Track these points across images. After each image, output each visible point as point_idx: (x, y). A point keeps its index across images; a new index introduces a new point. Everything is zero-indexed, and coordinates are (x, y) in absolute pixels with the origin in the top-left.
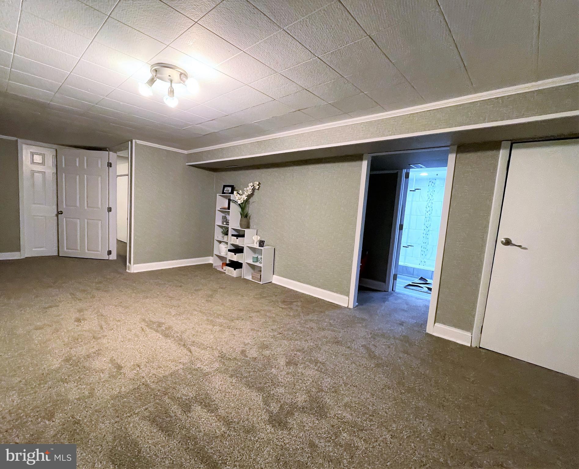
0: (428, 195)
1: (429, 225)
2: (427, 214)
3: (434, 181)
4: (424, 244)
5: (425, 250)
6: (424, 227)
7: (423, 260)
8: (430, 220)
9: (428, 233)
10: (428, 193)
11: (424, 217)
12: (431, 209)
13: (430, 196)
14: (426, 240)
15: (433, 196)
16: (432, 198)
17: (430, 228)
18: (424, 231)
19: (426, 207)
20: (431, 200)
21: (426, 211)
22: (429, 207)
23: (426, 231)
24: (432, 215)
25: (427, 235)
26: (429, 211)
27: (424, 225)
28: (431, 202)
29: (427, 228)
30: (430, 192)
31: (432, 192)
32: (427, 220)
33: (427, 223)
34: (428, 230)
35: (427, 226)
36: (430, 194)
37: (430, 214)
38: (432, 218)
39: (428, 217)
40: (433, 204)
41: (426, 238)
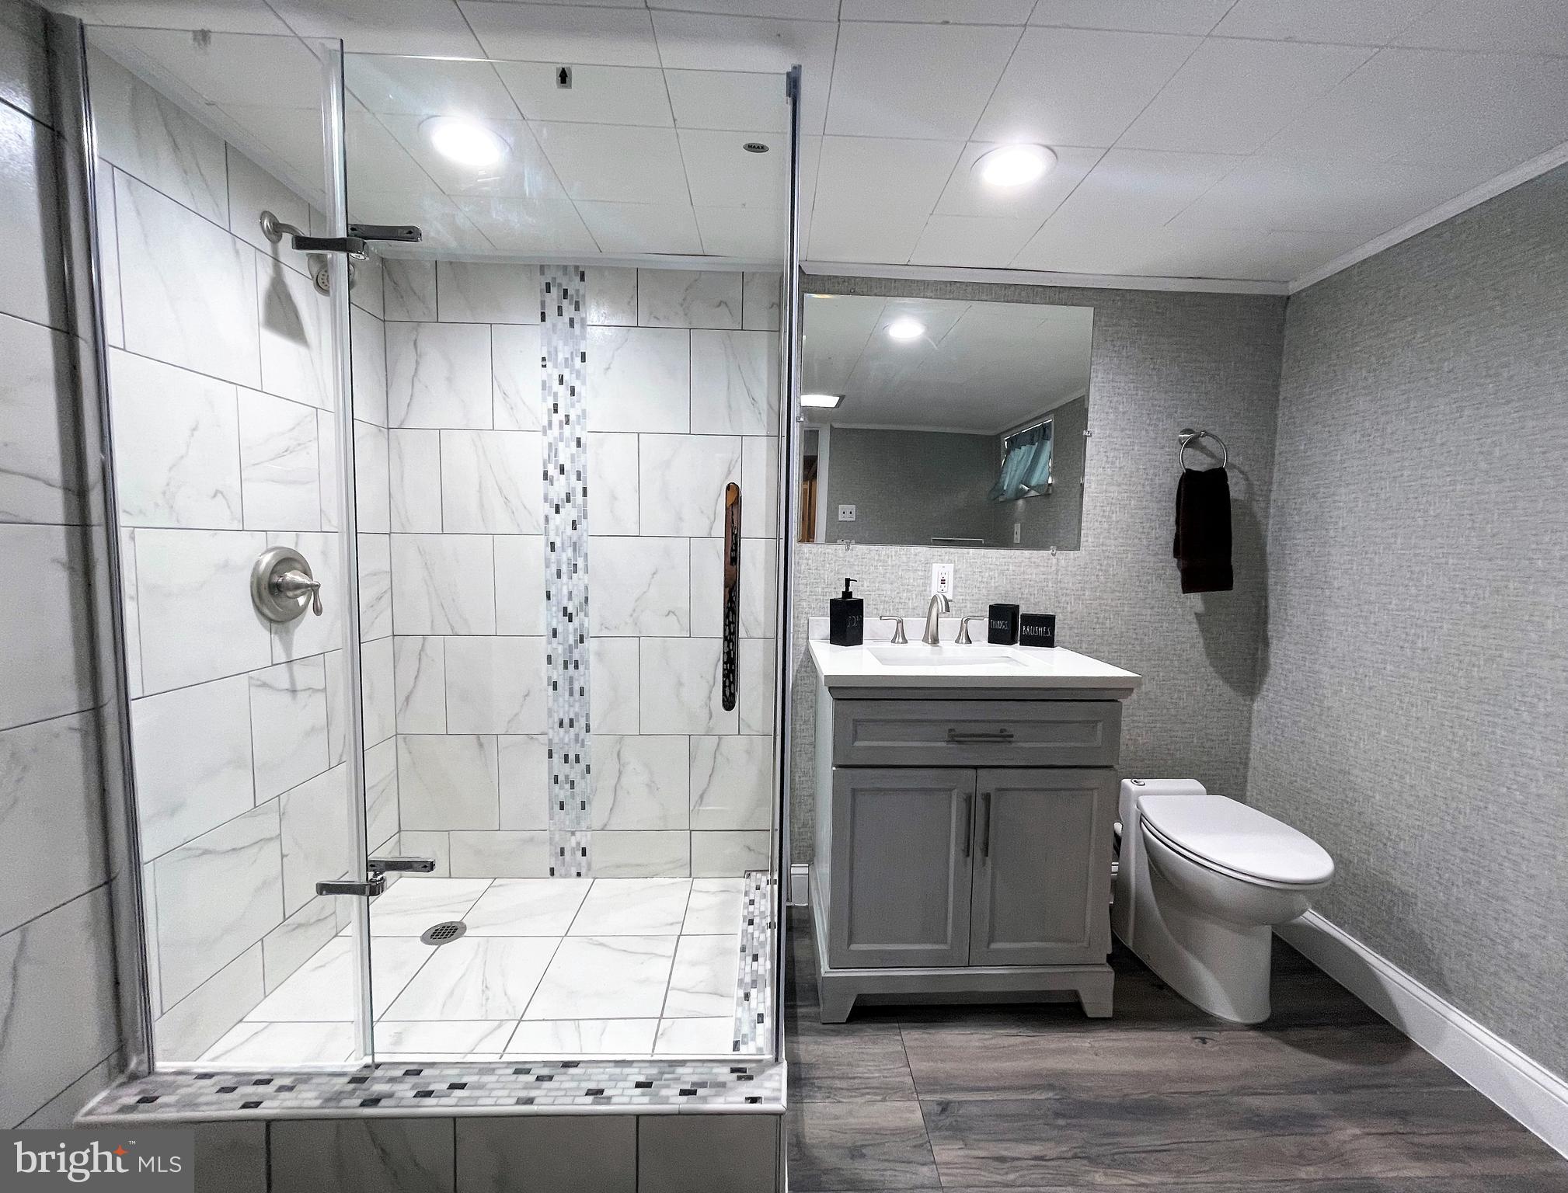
0: (544, 383)
1: (578, 599)
2: (556, 520)
3: (574, 285)
4: (566, 736)
5: (575, 772)
6: (545, 617)
7: (573, 841)
8: (581, 564)
9: (576, 656)
10: (543, 374)
11: (541, 543)
12: (579, 486)
13: (563, 391)
14: (570, 706)
15: (580, 394)
16: (577, 405)
17: (586, 615)
18: (550, 643)
19: (545, 475)
20: (567, 423)
21: (546, 500)
22: (562, 471)
23: (566, 639)
24: (587, 531)
25: (571, 667)
26: (568, 501)
27: (548, 597)
28: (571, 433)
29: (570, 620)
30: (555, 366)
31: (566, 367)
32: (559, 562)
33: (562, 584)
34: (576, 630)
35: (565, 603)
36: (561, 382)
37: (574, 522)
38: (591, 546)
39: (563, 544)
40: (584, 452)
41: (567, 687)
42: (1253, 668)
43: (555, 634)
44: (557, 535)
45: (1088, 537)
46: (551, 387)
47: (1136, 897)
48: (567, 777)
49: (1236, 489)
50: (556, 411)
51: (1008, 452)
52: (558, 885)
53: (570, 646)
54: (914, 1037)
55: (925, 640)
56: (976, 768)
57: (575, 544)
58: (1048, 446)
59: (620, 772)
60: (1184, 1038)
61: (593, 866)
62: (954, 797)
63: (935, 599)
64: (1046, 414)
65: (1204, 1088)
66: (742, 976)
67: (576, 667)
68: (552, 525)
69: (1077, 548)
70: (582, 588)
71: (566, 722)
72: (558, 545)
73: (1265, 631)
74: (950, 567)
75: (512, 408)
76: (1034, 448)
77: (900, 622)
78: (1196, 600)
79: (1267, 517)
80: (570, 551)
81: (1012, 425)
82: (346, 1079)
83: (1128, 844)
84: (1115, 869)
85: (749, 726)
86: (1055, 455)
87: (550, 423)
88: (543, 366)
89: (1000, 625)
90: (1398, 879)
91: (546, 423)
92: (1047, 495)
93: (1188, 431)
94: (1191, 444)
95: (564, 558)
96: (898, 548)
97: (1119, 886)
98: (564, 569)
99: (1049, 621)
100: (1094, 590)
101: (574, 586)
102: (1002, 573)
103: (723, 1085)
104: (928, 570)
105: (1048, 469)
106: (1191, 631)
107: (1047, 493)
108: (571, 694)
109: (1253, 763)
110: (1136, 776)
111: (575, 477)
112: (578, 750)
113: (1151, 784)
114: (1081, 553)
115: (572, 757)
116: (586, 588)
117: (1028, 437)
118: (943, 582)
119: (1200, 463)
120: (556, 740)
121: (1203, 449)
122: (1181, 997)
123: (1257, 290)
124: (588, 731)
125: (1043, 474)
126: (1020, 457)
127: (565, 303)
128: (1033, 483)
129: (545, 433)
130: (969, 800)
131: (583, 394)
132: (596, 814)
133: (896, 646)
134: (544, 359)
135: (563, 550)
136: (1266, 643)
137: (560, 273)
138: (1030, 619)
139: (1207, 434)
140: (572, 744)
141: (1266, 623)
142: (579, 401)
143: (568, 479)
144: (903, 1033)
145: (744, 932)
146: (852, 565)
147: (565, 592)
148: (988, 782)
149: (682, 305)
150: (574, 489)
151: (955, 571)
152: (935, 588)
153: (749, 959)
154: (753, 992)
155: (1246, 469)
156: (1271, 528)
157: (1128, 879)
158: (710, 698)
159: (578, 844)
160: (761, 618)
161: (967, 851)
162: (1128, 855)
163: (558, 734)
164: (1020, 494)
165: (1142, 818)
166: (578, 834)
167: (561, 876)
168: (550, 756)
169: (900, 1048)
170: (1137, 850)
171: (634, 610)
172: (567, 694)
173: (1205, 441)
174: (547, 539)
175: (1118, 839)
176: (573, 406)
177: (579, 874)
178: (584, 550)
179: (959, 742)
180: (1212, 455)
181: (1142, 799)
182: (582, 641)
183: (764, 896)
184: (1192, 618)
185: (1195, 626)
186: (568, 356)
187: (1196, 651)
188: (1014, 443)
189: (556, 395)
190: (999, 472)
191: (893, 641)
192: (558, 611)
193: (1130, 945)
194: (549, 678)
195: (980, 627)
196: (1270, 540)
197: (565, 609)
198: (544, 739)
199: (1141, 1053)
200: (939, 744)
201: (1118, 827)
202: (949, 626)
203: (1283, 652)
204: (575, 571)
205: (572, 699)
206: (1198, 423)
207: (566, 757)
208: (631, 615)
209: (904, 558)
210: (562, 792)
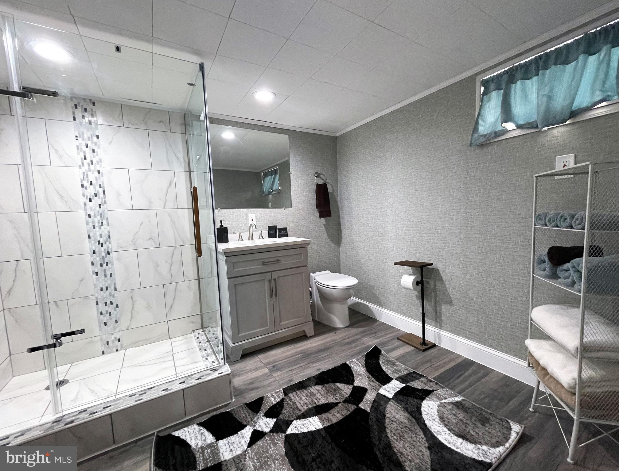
0: (78, 147)
1: (105, 237)
2: (90, 204)
3: (89, 107)
4: (105, 294)
5: (110, 309)
6: (88, 246)
7: (113, 337)
8: (105, 222)
9: (106, 260)
10: (77, 143)
11: (83, 215)
12: (101, 190)
13: (88, 151)
14: (106, 282)
15: (97, 152)
16: (96, 157)
17: (110, 243)
18: (92, 256)
19: (82, 185)
20: (92, 164)
21: (84, 196)
22: (91, 184)
23: (100, 254)
24: (107, 208)
25: (104, 265)
26: (96, 196)
27: (89, 237)
28: (95, 169)
29: (102, 246)
30: (83, 140)
31: (89, 140)
32: (93, 222)
33: (96, 231)
34: (105, 250)
35: (98, 239)
36: (87, 146)
37: (100, 205)
38: (109, 214)
39: (95, 215)
40: (102, 176)
41: (103, 273)
42: (339, 238)
43: (94, 252)
44: (91, 210)
45: (294, 204)
46: (81, 149)
47: (317, 307)
48: (107, 311)
49: (330, 189)
50: (85, 159)
51: (264, 178)
52: (106, 357)
53: (103, 257)
54: (261, 356)
55: (249, 239)
56: (271, 272)
57: (101, 214)
58: (277, 176)
59: (133, 304)
60: (331, 334)
61: (124, 346)
62: (266, 282)
63: (251, 225)
64: (276, 165)
65: (336, 341)
66: (202, 355)
67: (107, 264)
68: (88, 207)
69: (291, 207)
70: (107, 232)
71: (104, 288)
72: (92, 214)
73: (340, 228)
74: (254, 215)
75: (61, 157)
76: (273, 177)
77: (240, 234)
78: (323, 220)
79: (338, 196)
80: (99, 218)
81: (264, 168)
82: (51, 423)
83: (313, 293)
84: (311, 302)
85: (188, 278)
86: (280, 179)
87: (83, 164)
88: (76, 139)
89: (272, 232)
90: (372, 283)
91: (81, 164)
92: (279, 193)
93: (316, 173)
94: (318, 176)
95: (96, 220)
96: (236, 210)
97: (313, 306)
98: (96, 225)
99: (285, 229)
100: (297, 220)
101: (102, 231)
102: (270, 216)
103: (210, 374)
104: (247, 217)
105: (278, 184)
106: (323, 229)
107: (279, 192)
108: (106, 276)
109: (341, 264)
110: (313, 272)
111: (98, 186)
112: (111, 299)
113: (317, 273)
114: (292, 208)
115: (108, 302)
116: (109, 232)
117: (270, 173)
118: (252, 220)
119: (321, 182)
120: (99, 297)
121: (321, 178)
122: (330, 326)
123: (329, 134)
124: (116, 290)
125: (277, 186)
126: (269, 180)
127: (86, 114)
128: (274, 189)
129: (80, 168)
130: (270, 281)
131: (99, 152)
132: (123, 323)
133: (240, 242)
134: (76, 136)
135: (95, 216)
136: (341, 231)
137: (82, 101)
138: (280, 229)
139: (321, 174)
140: (108, 297)
141: (340, 226)
142: (97, 155)
143: (95, 187)
144: (259, 356)
145: (199, 346)
146: (221, 217)
147: (98, 234)
148: (275, 275)
149: (143, 120)
150: (98, 191)
151: (256, 217)
152: (250, 222)
153: (204, 351)
154: (208, 358)
155: (332, 183)
156: (339, 199)
157: (315, 303)
158: (171, 269)
159: (116, 338)
160: (189, 237)
161: (271, 296)
162: (314, 296)
163: (100, 294)
164: (270, 193)
165: (316, 281)
166: (115, 334)
167: (108, 353)
168: (97, 304)
169: (258, 359)
170: (316, 292)
171: (133, 239)
172: (103, 277)
173: (322, 176)
174: (86, 213)
175: (311, 292)
176: (94, 157)
177: (117, 350)
178: (106, 216)
179: (266, 265)
180: (323, 180)
181: (316, 277)
182: (109, 253)
183: (202, 335)
184: (322, 226)
185: (324, 228)
186: (90, 136)
187: (325, 236)
188: (266, 175)
189: (84, 152)
190: (262, 185)
191: (239, 240)
192: (95, 242)
193: (317, 319)
194: (93, 272)
195: (266, 233)
196: (339, 203)
197: (99, 242)
198: (94, 297)
199: (321, 340)
200: (260, 266)
201: (310, 289)
202: (256, 234)
203: (345, 233)
204: (102, 225)
205: (106, 278)
206: (319, 170)
207: (106, 304)
208: (132, 241)
209: (239, 213)
210: (106, 318)
